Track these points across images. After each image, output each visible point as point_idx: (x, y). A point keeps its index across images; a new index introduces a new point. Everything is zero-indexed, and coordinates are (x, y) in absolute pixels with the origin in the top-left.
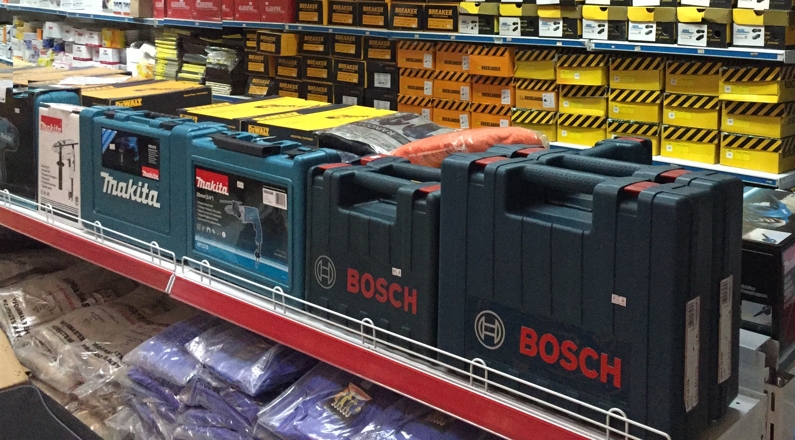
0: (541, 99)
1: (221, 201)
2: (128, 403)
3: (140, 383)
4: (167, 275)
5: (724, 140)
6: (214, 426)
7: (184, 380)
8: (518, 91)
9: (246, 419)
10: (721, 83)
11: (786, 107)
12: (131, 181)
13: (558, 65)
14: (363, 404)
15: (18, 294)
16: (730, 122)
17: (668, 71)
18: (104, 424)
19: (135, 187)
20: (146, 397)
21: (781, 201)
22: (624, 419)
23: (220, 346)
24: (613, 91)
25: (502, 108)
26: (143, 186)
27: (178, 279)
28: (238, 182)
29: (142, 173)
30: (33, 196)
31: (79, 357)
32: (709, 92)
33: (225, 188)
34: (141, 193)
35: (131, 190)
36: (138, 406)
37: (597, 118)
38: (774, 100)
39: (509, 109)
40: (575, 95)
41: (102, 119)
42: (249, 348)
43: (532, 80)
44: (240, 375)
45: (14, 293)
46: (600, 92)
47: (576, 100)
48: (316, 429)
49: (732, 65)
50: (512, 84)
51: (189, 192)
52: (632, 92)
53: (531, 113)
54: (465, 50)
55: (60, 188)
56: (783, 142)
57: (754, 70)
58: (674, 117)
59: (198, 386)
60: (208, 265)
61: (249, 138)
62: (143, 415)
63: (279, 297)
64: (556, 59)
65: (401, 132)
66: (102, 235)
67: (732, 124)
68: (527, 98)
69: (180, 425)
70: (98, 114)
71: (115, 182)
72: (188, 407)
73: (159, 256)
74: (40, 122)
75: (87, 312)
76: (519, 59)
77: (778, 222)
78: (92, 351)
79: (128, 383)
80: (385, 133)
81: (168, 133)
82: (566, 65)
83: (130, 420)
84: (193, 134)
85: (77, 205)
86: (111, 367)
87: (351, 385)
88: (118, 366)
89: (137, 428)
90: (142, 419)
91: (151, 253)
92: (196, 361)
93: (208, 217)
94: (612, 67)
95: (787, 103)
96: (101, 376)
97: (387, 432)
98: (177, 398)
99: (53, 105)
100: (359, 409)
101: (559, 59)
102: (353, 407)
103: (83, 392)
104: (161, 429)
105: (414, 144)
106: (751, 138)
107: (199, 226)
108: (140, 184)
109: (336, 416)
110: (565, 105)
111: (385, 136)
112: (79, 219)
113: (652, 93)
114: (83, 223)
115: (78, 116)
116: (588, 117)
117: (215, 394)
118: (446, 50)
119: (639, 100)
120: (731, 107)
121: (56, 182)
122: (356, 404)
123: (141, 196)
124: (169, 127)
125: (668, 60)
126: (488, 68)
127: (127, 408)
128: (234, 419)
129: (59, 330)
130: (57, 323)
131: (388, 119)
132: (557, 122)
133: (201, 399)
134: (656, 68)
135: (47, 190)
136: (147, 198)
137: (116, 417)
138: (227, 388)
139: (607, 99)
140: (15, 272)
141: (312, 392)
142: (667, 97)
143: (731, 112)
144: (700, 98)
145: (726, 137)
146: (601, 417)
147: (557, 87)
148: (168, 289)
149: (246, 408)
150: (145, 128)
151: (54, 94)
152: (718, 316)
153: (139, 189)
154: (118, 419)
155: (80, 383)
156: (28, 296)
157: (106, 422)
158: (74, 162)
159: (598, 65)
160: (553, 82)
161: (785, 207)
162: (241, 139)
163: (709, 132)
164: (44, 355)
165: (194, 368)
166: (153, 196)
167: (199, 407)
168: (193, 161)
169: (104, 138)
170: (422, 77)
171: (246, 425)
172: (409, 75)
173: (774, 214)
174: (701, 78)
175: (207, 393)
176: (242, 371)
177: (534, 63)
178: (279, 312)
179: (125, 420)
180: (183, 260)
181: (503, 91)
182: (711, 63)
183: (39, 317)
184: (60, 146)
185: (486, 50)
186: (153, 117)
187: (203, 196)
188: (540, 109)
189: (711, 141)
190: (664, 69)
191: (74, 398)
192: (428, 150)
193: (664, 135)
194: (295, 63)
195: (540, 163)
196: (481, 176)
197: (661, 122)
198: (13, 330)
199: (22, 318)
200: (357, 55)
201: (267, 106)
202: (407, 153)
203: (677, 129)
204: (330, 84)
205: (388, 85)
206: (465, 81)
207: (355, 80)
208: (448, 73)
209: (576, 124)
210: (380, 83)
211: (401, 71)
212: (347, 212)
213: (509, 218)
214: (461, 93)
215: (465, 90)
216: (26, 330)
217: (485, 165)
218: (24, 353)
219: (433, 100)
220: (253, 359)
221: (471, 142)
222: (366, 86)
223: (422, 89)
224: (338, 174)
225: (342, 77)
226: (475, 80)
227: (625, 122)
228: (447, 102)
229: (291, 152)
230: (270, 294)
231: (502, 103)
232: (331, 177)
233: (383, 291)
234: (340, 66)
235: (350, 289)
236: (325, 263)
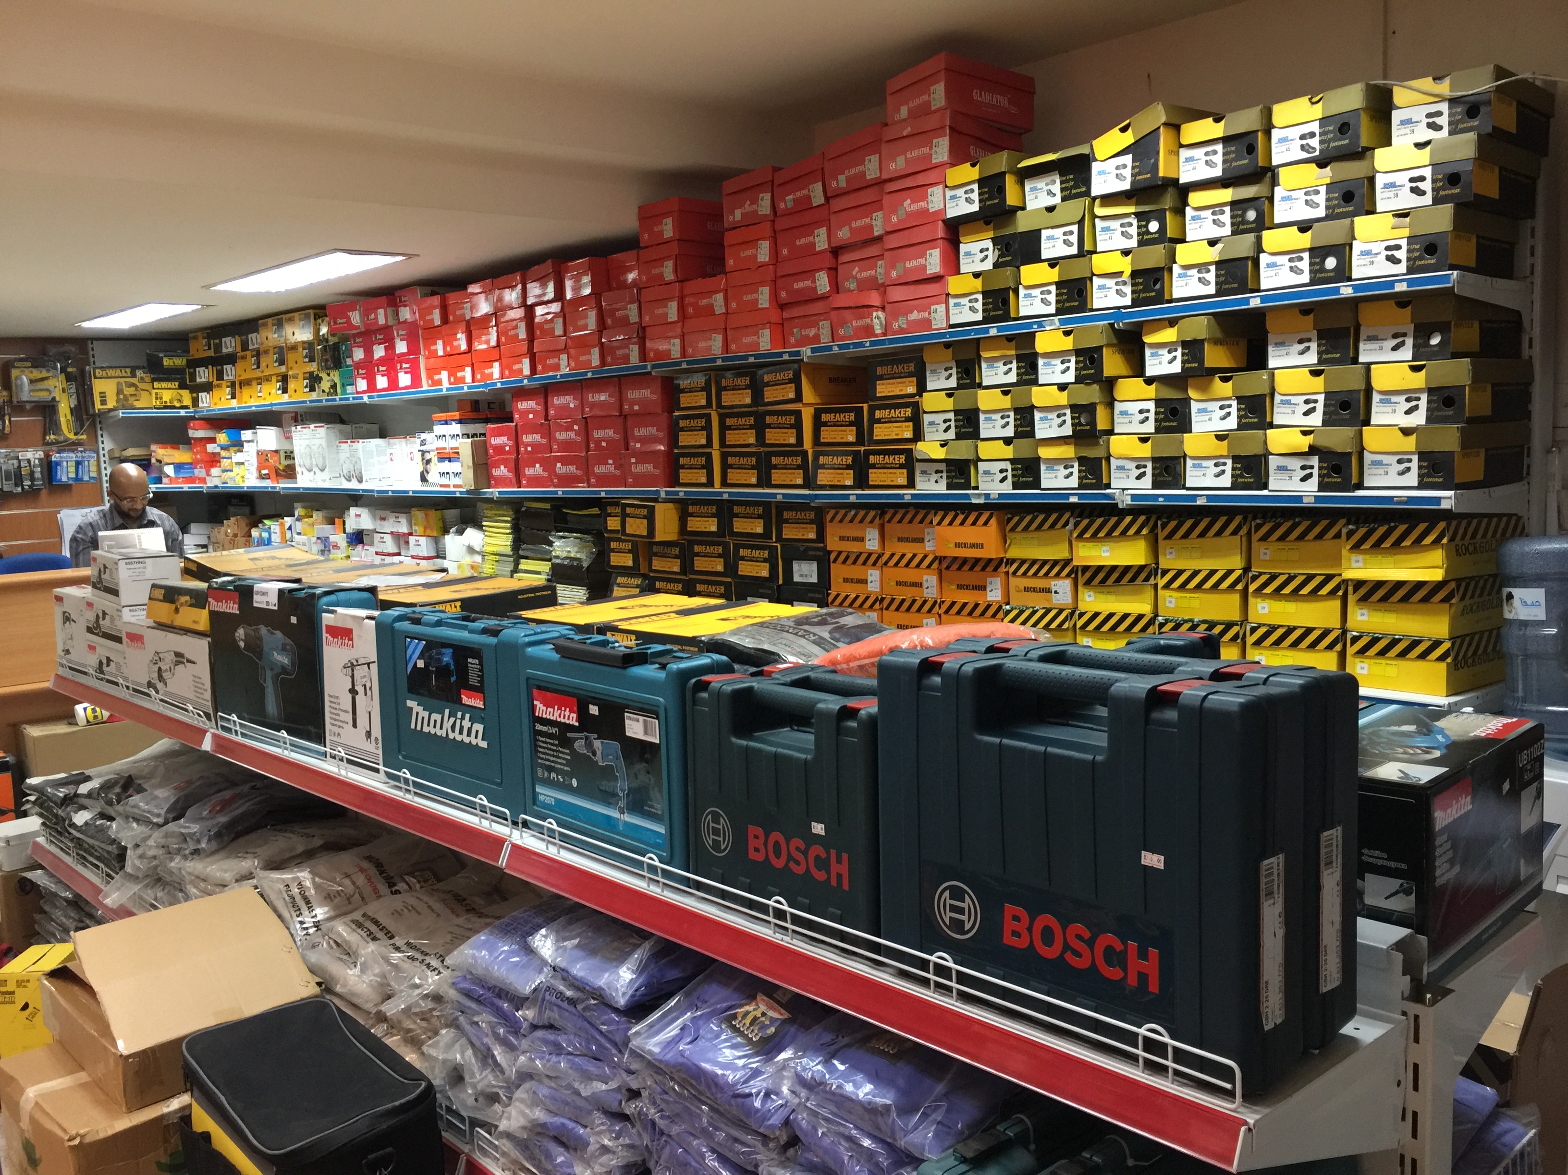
0: (1049, 591)
1: (569, 735)
2: (453, 1024)
3: (468, 994)
4: (498, 842)
5: (1352, 644)
6: (570, 1054)
7: (528, 990)
8: (1012, 579)
9: (615, 1044)
10: (1345, 552)
11: (1458, 587)
12: (447, 711)
13: (1075, 535)
14: (777, 1024)
15: (304, 876)
16: (1363, 615)
17: (1255, 537)
18: (423, 1054)
19: (452, 720)
20: (478, 1014)
21: (1437, 723)
22: (1166, 1039)
23: (576, 941)
24: (1165, 572)
25: (989, 606)
26: (463, 718)
27: (515, 847)
28: (591, 706)
29: (461, 699)
30: (320, 738)
31: (387, 960)
32: (1325, 567)
33: (574, 716)
34: (462, 728)
35: (448, 725)
36: (467, 1027)
37: (1140, 617)
38: (1437, 575)
39: (1000, 607)
40: (1103, 582)
41: (406, 625)
42: (615, 944)
43: (1034, 562)
44: (602, 981)
45: (299, 874)
46: (1143, 576)
47: (1105, 590)
48: (710, 1055)
49: (1365, 522)
50: (1003, 569)
51: (526, 721)
52: (1195, 573)
53: (1034, 612)
54: (928, 520)
55: (355, 725)
56: (1453, 644)
57: (1402, 528)
58: (1266, 611)
59: (547, 997)
60: (555, 826)
61: (605, 643)
62: (474, 1039)
63: (652, 869)
64: (1070, 526)
65: (826, 635)
66: (411, 788)
67: (1365, 618)
68: (1027, 589)
69: (524, 1052)
70: (401, 618)
71: (426, 714)
72: (534, 1027)
73: (489, 816)
74: (325, 635)
75: (396, 902)
76: (1013, 530)
77: (1428, 753)
78: (403, 952)
79: (452, 994)
80: (803, 636)
81: (493, 640)
82: (1087, 535)
83: (457, 1046)
84: (527, 639)
85: (377, 748)
86: (429, 973)
87: (760, 997)
88: (439, 973)
89: (466, 1057)
90: (472, 1045)
91: (478, 812)
92: (544, 962)
94: (1162, 535)
95: (1459, 581)
96: (417, 986)
97: (813, 1061)
98: (519, 1014)
99: (341, 610)
100: (773, 1029)
101: (1076, 525)
102: (763, 1027)
103: (391, 1009)
104: (498, 1058)
105: (843, 651)
106: (1399, 641)
107: (540, 771)
108: (459, 714)
109: (739, 1039)
110: (1088, 599)
111: (803, 641)
112: (381, 767)
113: (1229, 572)
114: (386, 772)
115: (373, 622)
116: (1125, 616)
117: (571, 1008)
118: (900, 522)
119: (1208, 585)
120: (1362, 591)
121: (349, 717)
122: (768, 1022)
123: (461, 733)
124: (495, 633)
125: (1254, 519)
126: (965, 545)
127: (452, 1030)
128: (600, 1046)
129: (360, 925)
130: (357, 915)
131: (807, 618)
132: (1075, 625)
133: (553, 1015)
134: (1234, 533)
135: (336, 730)
136: (469, 735)
137: (439, 1043)
138: (587, 999)
139: (1156, 585)
140: (300, 849)
141: (705, 1006)
142: (1255, 578)
143: (1364, 599)
144: (1310, 578)
145: (1355, 640)
146: (1131, 1038)
147: (1075, 570)
148: (503, 862)
149: (612, 1028)
150: (464, 635)
151: (341, 595)
152: (1317, 888)
153: (458, 721)
155: (389, 997)
156: (317, 879)
157: (424, 1048)
158: (371, 688)
159: (1138, 532)
160: (1068, 562)
161: (1441, 731)
162: (591, 644)
163: (1326, 633)
164: (341, 959)
165: (540, 971)
166: (477, 732)
167: (551, 1027)
168: (528, 679)
169: (409, 652)
170: (864, 563)
171: (614, 1051)
172: (844, 562)
173: (1422, 742)
174: (1310, 547)
175: (559, 1007)
176: (606, 975)
177: (1036, 534)
178: (655, 891)
179: (449, 1046)
180: (520, 821)
181: (989, 580)
182: (1327, 522)
183: (334, 908)
184: (352, 666)
185: (961, 517)
186: (473, 621)
187: (544, 728)
188: (1048, 606)
189: (1330, 647)
190: (1249, 533)
191: (381, 1018)
192: (864, 658)
193: (1250, 640)
194: (676, 551)
195: (1030, 660)
196: (937, 680)
197: (1245, 620)
198: (298, 926)
199: (310, 908)
200: (767, 535)
201: (633, 607)
202: (834, 662)
203: (1273, 629)
204: (729, 580)
205: (814, 579)
206: (929, 566)
207: (765, 573)
208: (903, 555)
209: (1106, 628)
210: (801, 576)
211: (832, 557)
212: (744, 743)
213: (980, 742)
214: (925, 586)
215: (930, 580)
216: (317, 925)
217: (943, 663)
218: (314, 957)
219: (883, 599)
220: (621, 958)
221: (931, 643)
222: (781, 582)
223: (865, 582)
224: (729, 688)
225: (746, 569)
226: (945, 564)
227: (1186, 621)
228: (903, 601)
229: (663, 660)
230: (640, 865)
231: (989, 599)
232: (719, 693)
233: (800, 857)
234: (742, 552)
235: (752, 855)
236: (716, 818)
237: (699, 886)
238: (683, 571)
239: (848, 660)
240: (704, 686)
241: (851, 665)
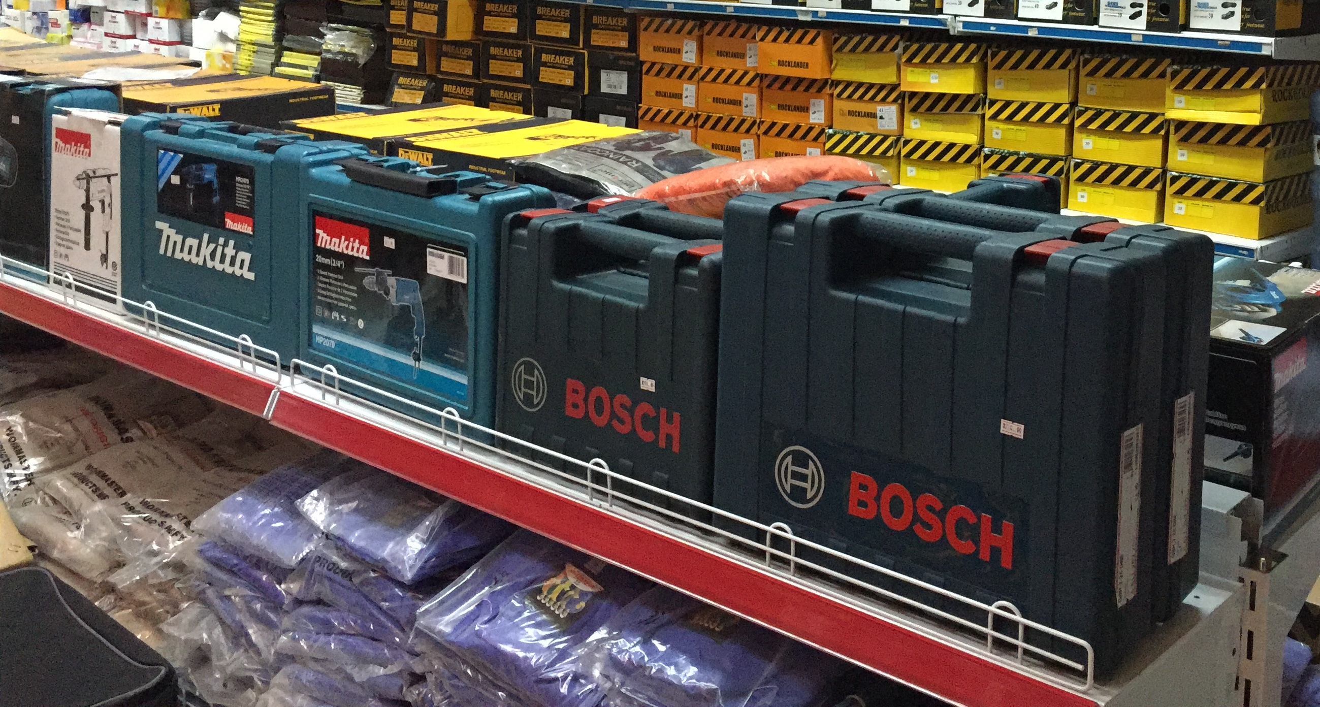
0: (873, 115)
1: (357, 269)
2: (200, 598)
3: (217, 563)
4: (267, 389)
5: (1171, 184)
6: (342, 633)
7: (294, 560)
8: (837, 103)
9: (397, 622)
10: (1169, 92)
11: (1274, 132)
12: (206, 236)
13: (904, 60)
14: (588, 597)
15: (16, 420)
16: (1183, 155)
17: (1083, 72)
18: (160, 630)
19: (212, 246)
20: (231, 586)
21: (1269, 278)
22: (1017, 617)
23: (354, 505)
24: (993, 103)
25: (811, 129)
26: (225, 245)
27: (284, 394)
28: (386, 239)
29: (224, 223)
30: (42, 260)
31: (118, 523)
32: (1149, 106)
33: (365, 248)
34: (223, 256)
35: (206, 251)
36: (216, 602)
37: (966, 147)
38: (1254, 120)
39: (823, 131)
40: (930, 109)
41: (158, 134)
42: (400, 508)
43: (860, 85)
44: (387, 551)
45: (9, 418)
46: (970, 106)
47: (931, 117)
48: (512, 636)
49: (1190, 61)
50: (827, 90)
51: (304, 251)
52: (1023, 105)
53: (857, 138)
54: (751, 33)
55: (87, 247)
56: (1267, 188)
57: (1224, 71)
58: (1090, 147)
59: (317, 568)
60: (335, 373)
61: (404, 167)
62: (224, 616)
63: (451, 424)
64: (900, 50)
65: (650, 163)
66: (156, 323)
67: (1184, 159)
68: (851, 113)
69: (285, 632)
70: (152, 126)
71: (179, 238)
72: (299, 602)
73: (253, 358)
74: (54, 140)
75: (128, 451)
76: (840, 50)
77: (1264, 311)
78: (139, 512)
79: (198, 562)
80: (625, 163)
81: (268, 158)
82: (916, 60)
83: (204, 623)
84: (311, 159)
85: (114, 275)
86: (170, 538)
87: (569, 567)
88: (183, 537)
89: (214, 636)
90: (222, 622)
91: (240, 354)
92: (313, 528)
93: (334, 295)
94: (991, 64)
95: (1275, 126)
96: (155, 554)
97: (630, 641)
98: (281, 588)
99: (75, 111)
100: (582, 604)
101: (905, 49)
102: (573, 601)
103: (124, 578)
104: (253, 638)
105: (671, 182)
106: (1216, 182)
107: (318, 310)
108: (221, 240)
109: (545, 616)
110: (913, 126)
111: (625, 168)
112: (118, 297)
113: (1056, 106)
114: (125, 304)
115: (118, 129)
116: (951, 146)
117: (346, 582)
118: (720, 35)
119: (1035, 118)
120: (1184, 131)
121: (80, 238)
122: (577, 596)
123: (222, 261)
124: (270, 148)
125: (1082, 53)
127: (198, 605)
128: (378, 623)
129: (83, 479)
130: (80, 467)
131: (629, 142)
132: (899, 153)
133: (324, 590)
134: (1063, 66)
135: (63, 250)
136: (232, 264)
137: (181, 619)
138: (365, 571)
139: (983, 116)
140: (9, 385)
141: (505, 578)
142: (1081, 114)
143: (1185, 140)
144: (1134, 116)
145: (1174, 180)
146: (980, 616)
147: (902, 96)
148: (268, 412)
149: (396, 604)
150: (231, 150)
151: (77, 94)
153: (220, 249)
154: (183, 622)
155: (119, 565)
156: (31, 424)
157: (164, 627)
158: (110, 205)
159: (968, 60)
160: (894, 87)
161: (1275, 287)
162: (389, 167)
163: (1147, 171)
164: (60, 520)
165: (309, 539)
166: (243, 261)
167: (319, 602)
168: (310, 204)
169: (162, 166)
170: (680, 77)
171: (397, 631)
172: (658, 74)
173: (1259, 299)
174: (1136, 84)
175: (330, 579)
176: (391, 545)
177: (864, 56)
178: (452, 449)
179: (194, 623)
180: (292, 365)
181: (812, 101)
182: (1153, 61)
183: (51, 459)
184: (87, 178)
185: (788, 34)
186: (244, 133)
187: (327, 261)
188: (872, 131)
189: (1150, 186)
190: (1077, 68)
191: (109, 588)
192: (696, 191)
193: (1074, 175)
194: (469, 51)
195: (886, 210)
196: (789, 229)
197: (1070, 154)
198: (6, 479)
199: (22, 459)
200: (573, 40)
201: (427, 120)
202: (661, 195)
203: (1096, 165)
204: (529, 87)
205: (624, 91)
206: (749, 84)
207: (569, 81)
208: (722, 71)
209: (931, 157)
210: (610, 86)
211: (645, 68)
212: (566, 287)
213: (834, 298)
214: (744, 104)
215: (750, 98)
216: (29, 478)
217: (796, 212)
218: (25, 516)
219: (698, 116)
220: (409, 526)
221: (768, 178)
222: (586, 92)
223: (679, 96)
224: (551, 226)
225: (547, 76)
226: (766, 82)
227: (1011, 154)
228: (720, 119)
229: (476, 190)
230: (437, 419)
231: (811, 121)
232: (540, 230)
233: (624, 414)
234: (545, 57)
235: (570, 412)
236: (530, 369)
237: (504, 444)
238: (476, 74)
239: (677, 192)
240: (524, 222)
241: (681, 198)
